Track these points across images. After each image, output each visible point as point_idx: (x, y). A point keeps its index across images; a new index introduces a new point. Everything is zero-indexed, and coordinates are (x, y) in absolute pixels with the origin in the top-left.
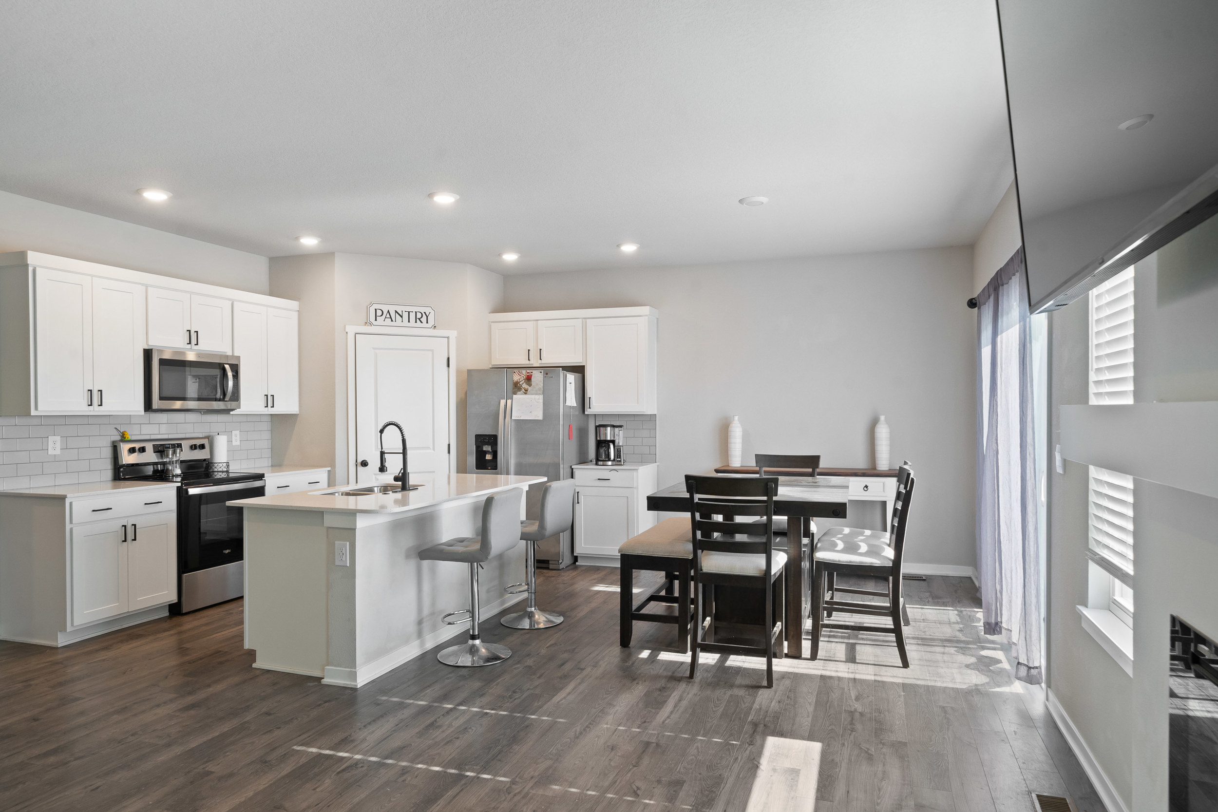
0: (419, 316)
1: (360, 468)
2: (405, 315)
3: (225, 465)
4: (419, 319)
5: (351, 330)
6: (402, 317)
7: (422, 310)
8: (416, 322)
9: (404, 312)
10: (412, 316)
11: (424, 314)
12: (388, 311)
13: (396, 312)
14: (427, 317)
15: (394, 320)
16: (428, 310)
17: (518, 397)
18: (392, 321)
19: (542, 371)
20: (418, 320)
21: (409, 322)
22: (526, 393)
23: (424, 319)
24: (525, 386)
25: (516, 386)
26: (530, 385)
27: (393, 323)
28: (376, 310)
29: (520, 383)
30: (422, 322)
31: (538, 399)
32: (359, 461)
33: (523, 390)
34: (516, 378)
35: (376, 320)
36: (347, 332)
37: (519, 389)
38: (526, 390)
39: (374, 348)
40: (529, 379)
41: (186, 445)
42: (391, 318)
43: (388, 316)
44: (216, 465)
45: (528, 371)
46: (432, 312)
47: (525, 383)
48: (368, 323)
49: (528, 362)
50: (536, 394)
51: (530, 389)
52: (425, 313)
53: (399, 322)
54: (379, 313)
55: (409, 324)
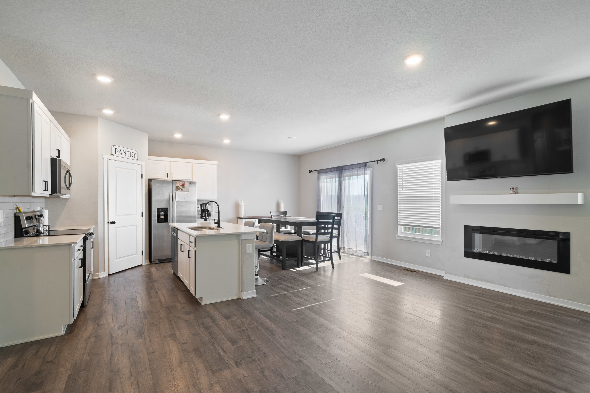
0: (132, 154)
1: (110, 225)
2: (127, 153)
3: (48, 226)
4: (132, 155)
5: (106, 157)
6: (125, 153)
7: (133, 151)
8: (131, 157)
9: (126, 151)
10: (129, 153)
11: (133, 153)
12: (120, 150)
13: (123, 151)
14: (135, 155)
15: (122, 154)
16: (135, 152)
17: (179, 192)
18: (122, 155)
19: (189, 182)
20: (131, 156)
21: (128, 156)
22: (182, 191)
23: (133, 156)
24: (181, 188)
25: (177, 188)
26: (184, 188)
27: (122, 156)
28: (115, 148)
29: (179, 187)
31: (188, 193)
32: (110, 221)
33: (181, 190)
34: (177, 184)
35: (115, 154)
36: (103, 158)
37: (179, 189)
38: (182, 190)
40: (183, 185)
42: (121, 153)
43: (120, 152)
45: (183, 182)
46: (137, 153)
47: (181, 187)
48: (112, 154)
49: (166, 178)
50: (187, 191)
51: (184, 189)
53: (124, 156)
54: (117, 150)
55: (128, 157)
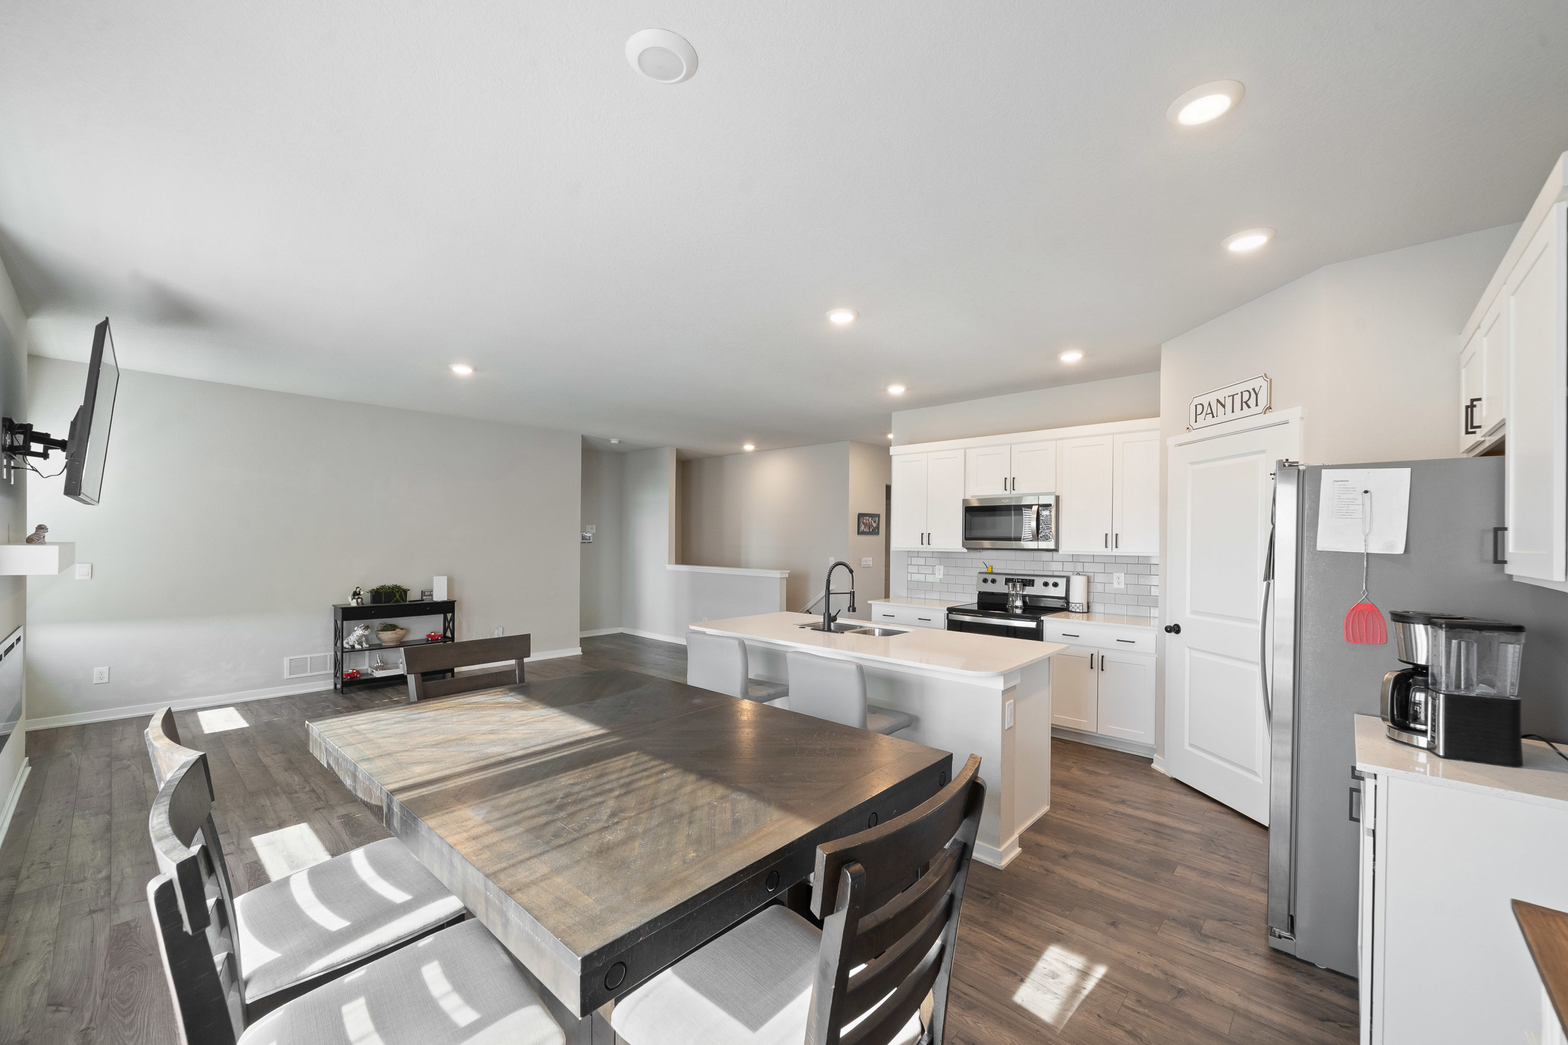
0: (1246, 396)
2: (1229, 402)
4: (1246, 402)
5: (1171, 442)
6: (1224, 406)
7: (1250, 386)
8: (1242, 409)
9: (1227, 397)
10: (1238, 399)
11: (1252, 392)
12: (1210, 404)
13: (1218, 401)
14: (1257, 395)
15: (1215, 414)
16: (1257, 383)
18: (1213, 417)
20: (1244, 404)
21: (1233, 411)
23: (1252, 402)
27: (1215, 420)
28: (1196, 405)
30: (1249, 407)
35: (1196, 421)
36: (1167, 448)
39: (1192, 464)
41: (1039, 582)
42: (1212, 413)
43: (1209, 411)
44: (1073, 605)
46: (1264, 384)
48: (1188, 428)
52: (1254, 389)
53: (1221, 418)
54: (1200, 408)
55: (1234, 416)
